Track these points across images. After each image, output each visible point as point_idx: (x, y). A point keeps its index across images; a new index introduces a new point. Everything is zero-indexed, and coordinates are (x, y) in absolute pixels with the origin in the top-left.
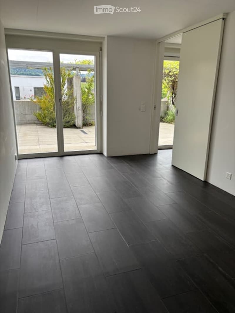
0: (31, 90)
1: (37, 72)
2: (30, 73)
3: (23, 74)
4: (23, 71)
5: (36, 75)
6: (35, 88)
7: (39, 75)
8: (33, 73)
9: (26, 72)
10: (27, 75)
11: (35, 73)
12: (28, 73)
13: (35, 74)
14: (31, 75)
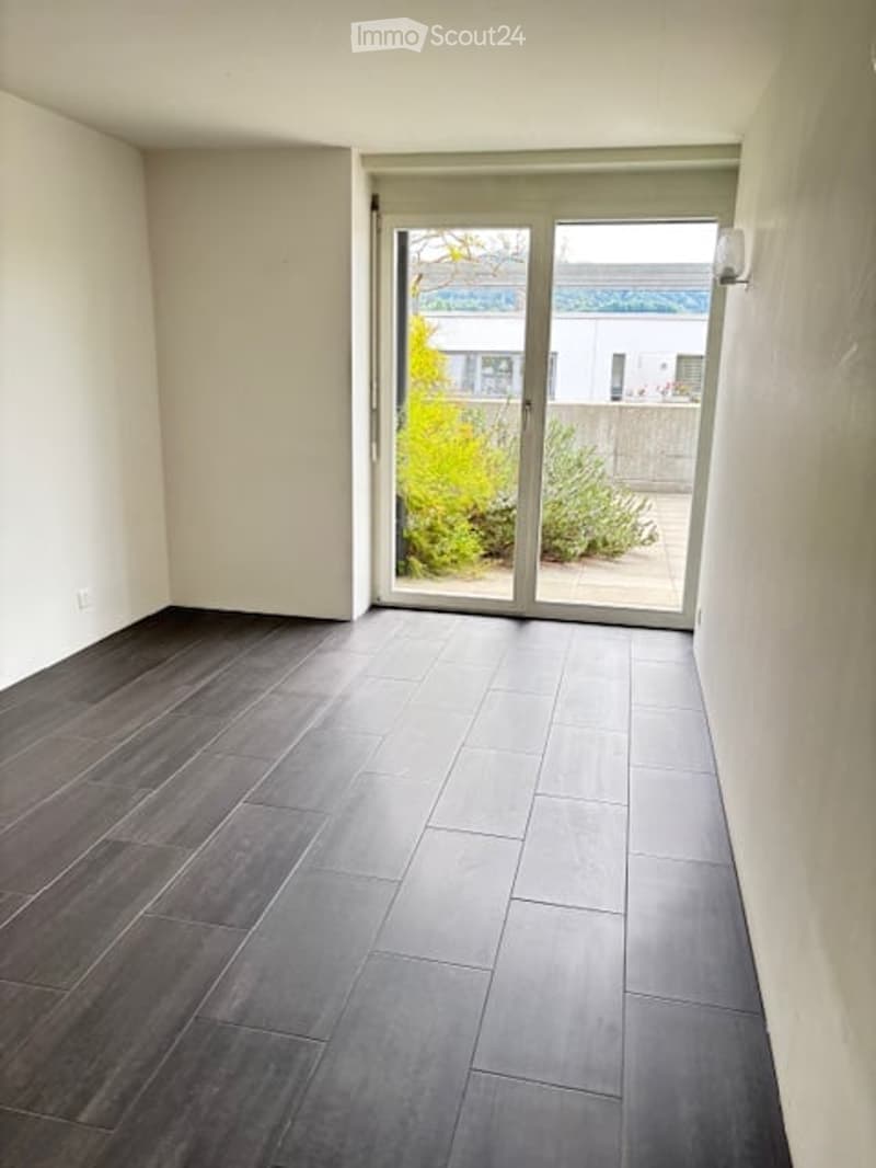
0: (664, 366)
1: (664, 299)
2: (641, 301)
3: (616, 309)
4: (616, 298)
5: (661, 310)
6: (680, 358)
7: (674, 311)
8: (651, 304)
9: (627, 300)
10: (630, 310)
11: (658, 302)
12: (634, 302)
13: (656, 305)
14: (642, 309)
